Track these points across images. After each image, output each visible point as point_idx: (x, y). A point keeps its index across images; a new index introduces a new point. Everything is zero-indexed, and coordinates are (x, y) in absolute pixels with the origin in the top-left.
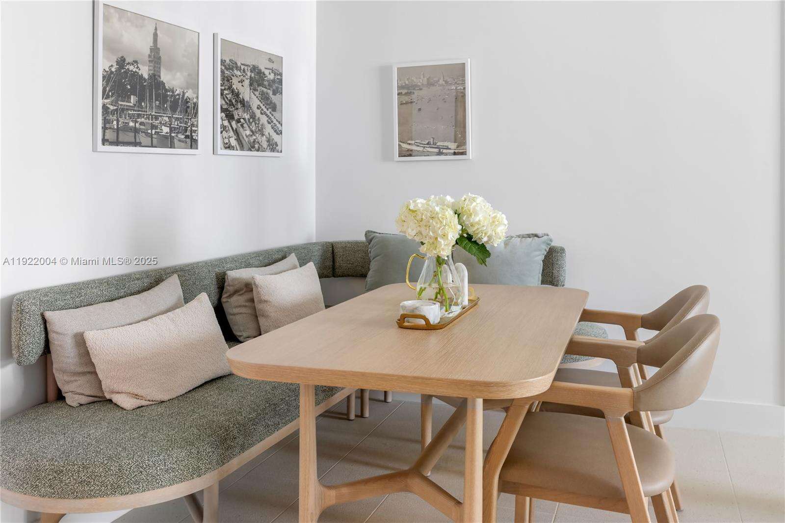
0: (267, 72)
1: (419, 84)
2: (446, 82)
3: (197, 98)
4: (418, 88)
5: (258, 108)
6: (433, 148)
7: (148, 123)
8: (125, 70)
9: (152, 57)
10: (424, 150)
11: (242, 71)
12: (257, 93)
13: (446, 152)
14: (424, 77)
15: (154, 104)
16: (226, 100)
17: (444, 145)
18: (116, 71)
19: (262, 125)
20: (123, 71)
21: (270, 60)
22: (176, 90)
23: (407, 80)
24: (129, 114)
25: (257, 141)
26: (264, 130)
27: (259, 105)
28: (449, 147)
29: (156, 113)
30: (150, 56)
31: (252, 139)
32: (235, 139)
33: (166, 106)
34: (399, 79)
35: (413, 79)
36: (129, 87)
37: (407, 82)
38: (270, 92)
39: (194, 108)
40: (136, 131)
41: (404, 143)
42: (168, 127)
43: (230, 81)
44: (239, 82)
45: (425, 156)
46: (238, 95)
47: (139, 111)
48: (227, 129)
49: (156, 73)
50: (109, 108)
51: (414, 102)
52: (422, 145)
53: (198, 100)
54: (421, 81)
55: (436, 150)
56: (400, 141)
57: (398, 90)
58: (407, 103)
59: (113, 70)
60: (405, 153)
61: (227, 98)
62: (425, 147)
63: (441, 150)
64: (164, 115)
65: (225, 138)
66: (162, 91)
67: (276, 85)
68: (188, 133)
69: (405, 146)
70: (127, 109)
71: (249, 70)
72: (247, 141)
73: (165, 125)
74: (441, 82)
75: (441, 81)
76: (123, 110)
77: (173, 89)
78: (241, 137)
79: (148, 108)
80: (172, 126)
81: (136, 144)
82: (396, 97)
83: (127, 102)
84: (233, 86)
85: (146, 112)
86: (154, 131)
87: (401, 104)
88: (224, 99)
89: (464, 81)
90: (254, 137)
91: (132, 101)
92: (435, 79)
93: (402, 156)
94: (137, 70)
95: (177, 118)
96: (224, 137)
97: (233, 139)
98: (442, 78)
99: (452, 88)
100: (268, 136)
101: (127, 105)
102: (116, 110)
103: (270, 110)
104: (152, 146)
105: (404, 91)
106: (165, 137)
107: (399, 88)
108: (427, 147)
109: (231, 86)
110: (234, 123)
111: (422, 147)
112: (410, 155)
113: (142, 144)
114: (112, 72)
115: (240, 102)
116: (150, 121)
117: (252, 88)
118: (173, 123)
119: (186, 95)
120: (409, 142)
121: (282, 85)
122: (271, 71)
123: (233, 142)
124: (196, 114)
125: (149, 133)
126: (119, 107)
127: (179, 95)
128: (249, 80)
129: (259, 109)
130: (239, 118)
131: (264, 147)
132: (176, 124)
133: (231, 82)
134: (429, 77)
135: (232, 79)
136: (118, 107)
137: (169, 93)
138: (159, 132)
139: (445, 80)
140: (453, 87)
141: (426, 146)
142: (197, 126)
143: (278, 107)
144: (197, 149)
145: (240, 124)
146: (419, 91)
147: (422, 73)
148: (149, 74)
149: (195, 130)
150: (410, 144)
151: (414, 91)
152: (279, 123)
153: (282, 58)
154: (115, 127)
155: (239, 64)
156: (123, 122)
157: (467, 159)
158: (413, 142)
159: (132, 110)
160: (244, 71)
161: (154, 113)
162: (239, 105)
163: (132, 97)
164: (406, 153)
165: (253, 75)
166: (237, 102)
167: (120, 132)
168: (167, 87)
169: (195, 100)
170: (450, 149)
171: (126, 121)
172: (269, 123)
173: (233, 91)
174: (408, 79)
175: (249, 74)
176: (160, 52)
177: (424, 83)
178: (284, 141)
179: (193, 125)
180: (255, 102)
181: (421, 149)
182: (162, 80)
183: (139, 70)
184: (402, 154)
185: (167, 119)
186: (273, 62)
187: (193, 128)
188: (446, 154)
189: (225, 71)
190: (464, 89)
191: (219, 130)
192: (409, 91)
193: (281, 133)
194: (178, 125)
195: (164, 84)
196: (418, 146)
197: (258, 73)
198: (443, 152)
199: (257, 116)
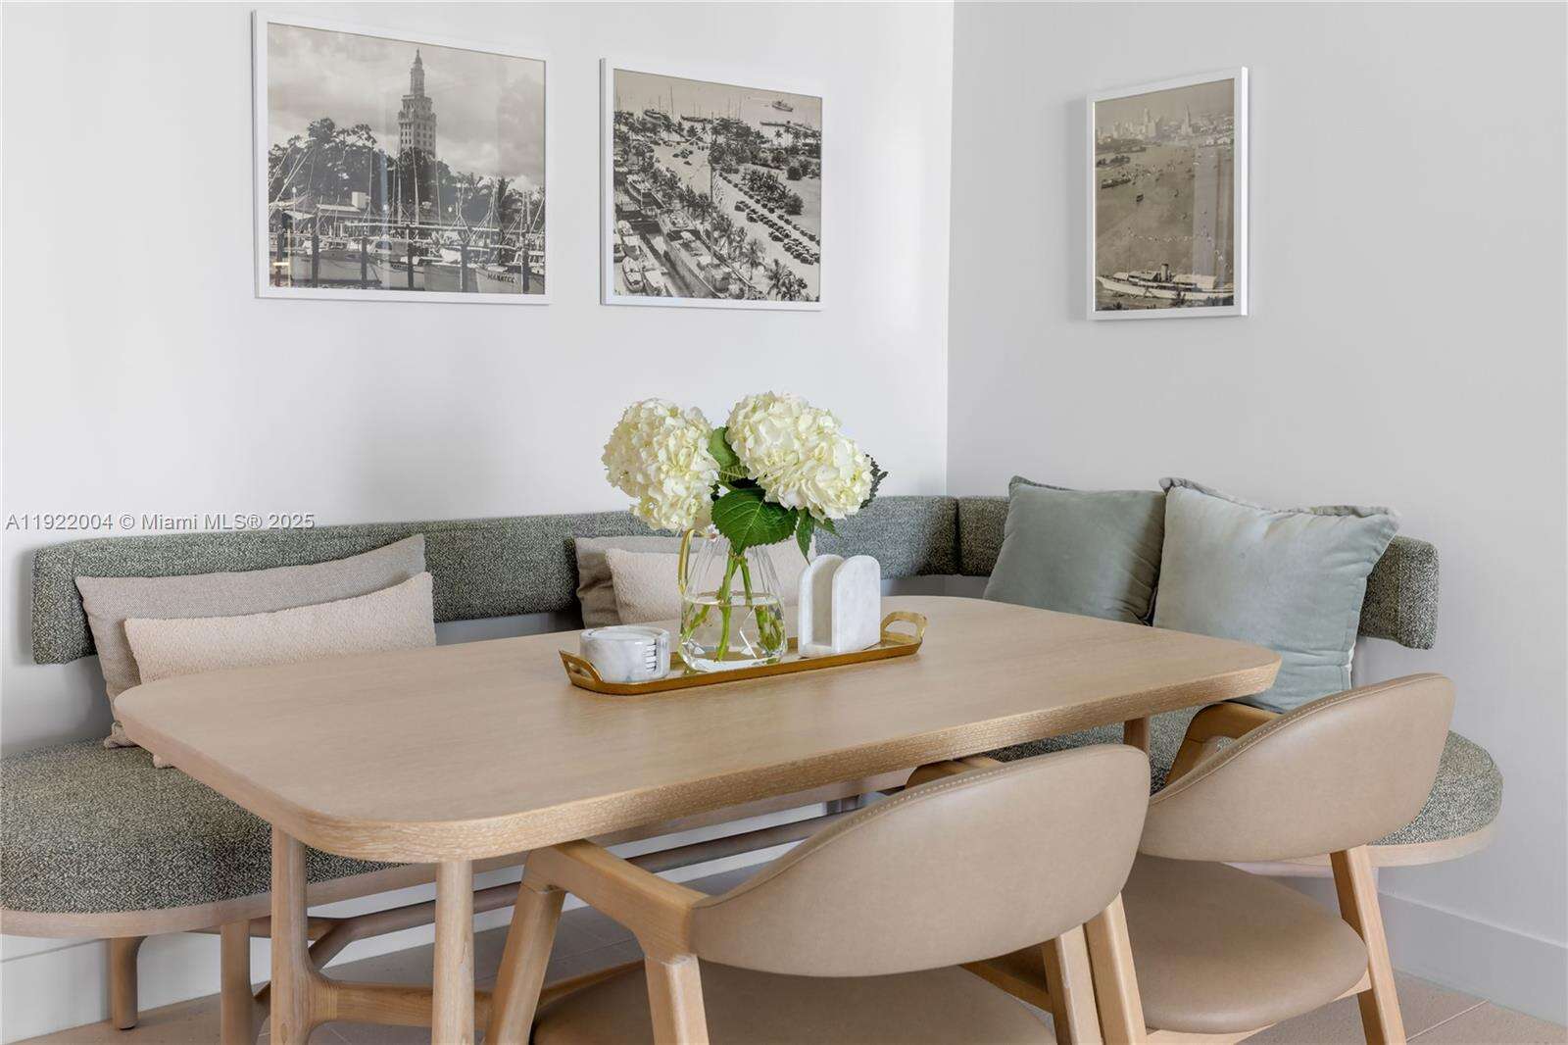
0: (769, 133)
1: (1140, 137)
2: (1196, 129)
3: (543, 191)
4: (1138, 148)
5: (738, 208)
6: (1164, 288)
7: (401, 244)
8: (334, 144)
9: (410, 116)
10: (1148, 294)
11: (685, 133)
12: (736, 178)
13: (1192, 298)
14: (1149, 121)
15: (417, 206)
16: (635, 194)
17: (1188, 281)
18: (308, 147)
19: (754, 244)
20: (327, 146)
21: (779, 106)
22: (481, 178)
23: (1116, 130)
24: (346, 227)
25: (734, 276)
26: (759, 254)
27: (742, 202)
28: (1199, 286)
29: (420, 224)
30: (402, 115)
31: (718, 274)
32: (663, 274)
33: (450, 209)
34: (1100, 129)
35: (1127, 126)
36: (345, 176)
37: (1115, 135)
38: (782, 176)
39: (533, 214)
40: (365, 259)
41: (1107, 277)
42: (457, 250)
43: (648, 155)
44: (676, 156)
45: (1148, 308)
46: (672, 182)
47: (375, 221)
48: (638, 252)
49: (421, 147)
50: (290, 217)
51: (1129, 180)
52: (1142, 283)
53: (544, 196)
54: (1144, 131)
55: (1170, 295)
56: (1100, 274)
57: (1096, 155)
58: (1115, 184)
59: (301, 144)
60: (1107, 301)
61: (638, 191)
62: (1148, 287)
63: (1182, 294)
64: (445, 228)
65: (632, 271)
66: (440, 182)
67: (802, 158)
68: (517, 262)
69: (1108, 284)
70: (343, 219)
71: (707, 129)
72: (701, 277)
73: (450, 247)
74: (1185, 129)
75: (1183, 127)
76: (329, 220)
77: (472, 176)
78: (680, 269)
79: (400, 214)
80: (468, 248)
81: (364, 284)
82: (1092, 172)
83: (340, 205)
84: (656, 165)
85: (396, 222)
86: (416, 260)
87: (1104, 187)
88: (627, 192)
89: (1231, 123)
90: (727, 270)
91: (355, 201)
92: (1172, 123)
93: (1104, 309)
94: (369, 144)
95: (483, 232)
96: (628, 270)
97: (658, 272)
98: (1187, 120)
99: (1207, 143)
100: (774, 267)
101: (339, 211)
102: (313, 221)
103: (778, 212)
104: (411, 287)
105: (1110, 156)
106: (451, 270)
107: (1100, 148)
108: (1152, 287)
109: (651, 165)
110: (659, 243)
111: (1144, 286)
112: (1119, 307)
113: (383, 285)
114: (297, 150)
115: (681, 197)
116: (407, 240)
117: (717, 166)
118: (472, 243)
119: (510, 188)
120: (1119, 275)
121: (819, 157)
122: (782, 130)
123: (657, 277)
124: (540, 224)
125: (404, 263)
126: (320, 214)
127: (486, 187)
128: (707, 152)
129: (743, 210)
130: (673, 229)
131: (759, 289)
132: (481, 244)
133: (651, 158)
134: (1160, 120)
135: (653, 151)
136: (316, 214)
137: (459, 185)
138: (431, 261)
139: (1192, 122)
140: (1210, 141)
141: (1150, 284)
142: (542, 248)
143: (806, 206)
144: (544, 293)
145: (681, 241)
146: (1139, 153)
147: (1146, 110)
148: (402, 150)
149: (537, 257)
150: (1119, 280)
151: (1130, 155)
152: (812, 238)
153: (821, 99)
154: (310, 252)
155: (675, 119)
156: (331, 244)
157: (1237, 316)
158: (1124, 276)
159: (355, 219)
160: (692, 131)
161: (416, 225)
162: (677, 204)
163: (355, 195)
164: (1113, 303)
165: (721, 140)
166: (670, 198)
167: (321, 261)
168: (454, 173)
169: (536, 197)
170: (1200, 291)
171: (339, 241)
172: (776, 239)
173: (655, 177)
174: (1118, 128)
175: (708, 138)
176: (433, 105)
177: (1150, 136)
178: (825, 277)
179: (531, 246)
180: (729, 196)
181: (1139, 291)
182: (439, 158)
183: (374, 142)
184: (1103, 306)
185: (455, 236)
186: (791, 110)
187: (531, 253)
188: (1191, 304)
189: (632, 136)
190: (1232, 141)
191: (610, 255)
192: (1119, 156)
193: (818, 260)
194: (486, 246)
195: (446, 166)
196: (1135, 284)
197: (738, 135)
198: (1186, 298)
199: (736, 225)
